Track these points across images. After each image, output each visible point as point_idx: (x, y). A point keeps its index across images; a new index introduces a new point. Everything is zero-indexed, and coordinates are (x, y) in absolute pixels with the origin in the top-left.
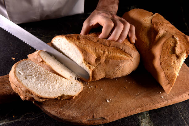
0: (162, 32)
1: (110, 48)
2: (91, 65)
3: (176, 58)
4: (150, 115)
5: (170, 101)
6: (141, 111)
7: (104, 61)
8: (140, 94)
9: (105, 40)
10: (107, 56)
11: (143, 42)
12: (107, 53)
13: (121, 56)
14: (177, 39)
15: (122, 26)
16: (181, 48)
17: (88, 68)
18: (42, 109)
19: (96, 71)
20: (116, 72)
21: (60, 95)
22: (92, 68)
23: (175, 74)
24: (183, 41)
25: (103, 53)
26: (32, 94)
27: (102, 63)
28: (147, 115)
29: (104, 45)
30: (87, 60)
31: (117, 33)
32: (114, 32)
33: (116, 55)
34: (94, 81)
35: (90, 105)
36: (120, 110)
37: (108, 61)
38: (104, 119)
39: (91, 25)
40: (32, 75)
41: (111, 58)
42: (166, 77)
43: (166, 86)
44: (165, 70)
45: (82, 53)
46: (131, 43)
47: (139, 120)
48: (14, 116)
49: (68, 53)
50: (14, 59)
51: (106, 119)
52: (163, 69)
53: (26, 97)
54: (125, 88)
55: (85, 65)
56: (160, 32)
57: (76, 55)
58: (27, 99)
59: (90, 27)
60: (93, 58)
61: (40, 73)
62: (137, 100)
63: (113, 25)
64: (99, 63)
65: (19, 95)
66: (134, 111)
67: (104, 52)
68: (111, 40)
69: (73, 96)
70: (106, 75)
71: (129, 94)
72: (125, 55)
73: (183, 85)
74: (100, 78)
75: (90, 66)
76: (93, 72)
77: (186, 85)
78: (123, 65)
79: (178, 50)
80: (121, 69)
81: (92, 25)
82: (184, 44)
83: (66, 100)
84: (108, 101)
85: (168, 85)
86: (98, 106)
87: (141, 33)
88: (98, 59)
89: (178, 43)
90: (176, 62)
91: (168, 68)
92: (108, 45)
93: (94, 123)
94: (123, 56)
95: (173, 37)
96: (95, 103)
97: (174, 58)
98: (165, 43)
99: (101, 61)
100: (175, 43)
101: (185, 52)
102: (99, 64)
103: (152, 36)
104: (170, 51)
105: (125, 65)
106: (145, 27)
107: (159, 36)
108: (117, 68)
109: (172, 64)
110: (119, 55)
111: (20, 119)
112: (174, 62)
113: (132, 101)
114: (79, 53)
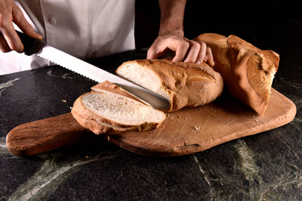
0: (242, 51)
1: (189, 70)
2: (171, 89)
3: (265, 74)
4: (247, 143)
5: (266, 124)
6: (237, 136)
7: (185, 84)
8: (231, 120)
9: (181, 63)
10: (187, 79)
11: (224, 65)
12: (186, 76)
13: (203, 78)
14: (262, 56)
15: (198, 46)
16: (268, 63)
17: (168, 93)
18: (121, 145)
19: (178, 97)
20: (200, 96)
21: (142, 122)
22: (173, 93)
23: (267, 90)
24: (269, 56)
25: (181, 76)
26: (110, 124)
27: (183, 87)
28: (243, 143)
29: (182, 67)
30: (166, 84)
31: (194, 53)
32: (190, 53)
33: (196, 77)
34: (175, 111)
35: (178, 134)
36: (213, 136)
37: (190, 83)
38: (197, 145)
39: (158, 52)
40: (103, 107)
41: (192, 80)
42: (259, 94)
43: (259, 105)
44: (255, 87)
45: (160, 75)
46: (210, 66)
47: (235, 149)
48: (87, 157)
49: (140, 81)
50: (65, 101)
51: (200, 146)
52: (253, 87)
53: (102, 129)
54: (212, 116)
55: (164, 90)
56: (241, 51)
57: (152, 80)
58: (104, 131)
59: (157, 54)
60: (172, 82)
61: (111, 105)
62: (229, 125)
63: (188, 45)
64: (180, 86)
65: (91, 130)
66: (229, 136)
67: (183, 75)
68: (188, 62)
69: (158, 124)
70: (189, 101)
71: (218, 121)
72: (207, 77)
73: (277, 108)
74: (183, 106)
75: (170, 91)
76: (175, 98)
77: (280, 107)
78: (207, 86)
79: (265, 66)
80: (206, 91)
81: (160, 53)
82: (270, 59)
83: (148, 131)
84: (197, 129)
85: (261, 103)
86: (188, 134)
87: (218, 56)
88: (178, 83)
89: (264, 59)
90: (266, 77)
91: (259, 84)
92: (186, 67)
93: (187, 151)
94: (205, 78)
95: (256, 54)
96: (183, 132)
97: (262, 74)
98: (249, 60)
99: (182, 84)
100: (261, 60)
101: (274, 66)
102: (180, 88)
103: (233, 57)
104: (256, 67)
105: (209, 86)
106: (222, 49)
107: (241, 56)
108: (201, 91)
109: (262, 80)
110: (200, 77)
111: (96, 159)
112: (264, 77)
113: (225, 126)
114: (155, 76)
